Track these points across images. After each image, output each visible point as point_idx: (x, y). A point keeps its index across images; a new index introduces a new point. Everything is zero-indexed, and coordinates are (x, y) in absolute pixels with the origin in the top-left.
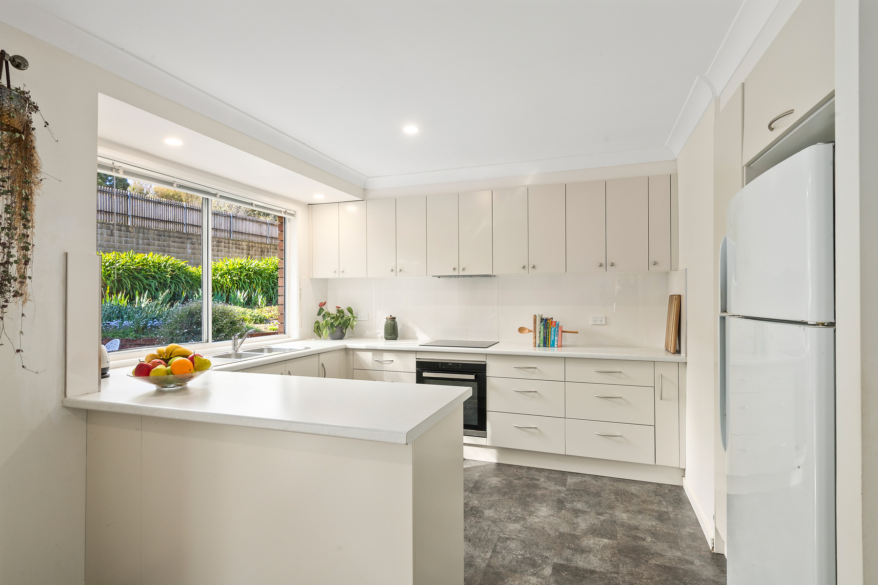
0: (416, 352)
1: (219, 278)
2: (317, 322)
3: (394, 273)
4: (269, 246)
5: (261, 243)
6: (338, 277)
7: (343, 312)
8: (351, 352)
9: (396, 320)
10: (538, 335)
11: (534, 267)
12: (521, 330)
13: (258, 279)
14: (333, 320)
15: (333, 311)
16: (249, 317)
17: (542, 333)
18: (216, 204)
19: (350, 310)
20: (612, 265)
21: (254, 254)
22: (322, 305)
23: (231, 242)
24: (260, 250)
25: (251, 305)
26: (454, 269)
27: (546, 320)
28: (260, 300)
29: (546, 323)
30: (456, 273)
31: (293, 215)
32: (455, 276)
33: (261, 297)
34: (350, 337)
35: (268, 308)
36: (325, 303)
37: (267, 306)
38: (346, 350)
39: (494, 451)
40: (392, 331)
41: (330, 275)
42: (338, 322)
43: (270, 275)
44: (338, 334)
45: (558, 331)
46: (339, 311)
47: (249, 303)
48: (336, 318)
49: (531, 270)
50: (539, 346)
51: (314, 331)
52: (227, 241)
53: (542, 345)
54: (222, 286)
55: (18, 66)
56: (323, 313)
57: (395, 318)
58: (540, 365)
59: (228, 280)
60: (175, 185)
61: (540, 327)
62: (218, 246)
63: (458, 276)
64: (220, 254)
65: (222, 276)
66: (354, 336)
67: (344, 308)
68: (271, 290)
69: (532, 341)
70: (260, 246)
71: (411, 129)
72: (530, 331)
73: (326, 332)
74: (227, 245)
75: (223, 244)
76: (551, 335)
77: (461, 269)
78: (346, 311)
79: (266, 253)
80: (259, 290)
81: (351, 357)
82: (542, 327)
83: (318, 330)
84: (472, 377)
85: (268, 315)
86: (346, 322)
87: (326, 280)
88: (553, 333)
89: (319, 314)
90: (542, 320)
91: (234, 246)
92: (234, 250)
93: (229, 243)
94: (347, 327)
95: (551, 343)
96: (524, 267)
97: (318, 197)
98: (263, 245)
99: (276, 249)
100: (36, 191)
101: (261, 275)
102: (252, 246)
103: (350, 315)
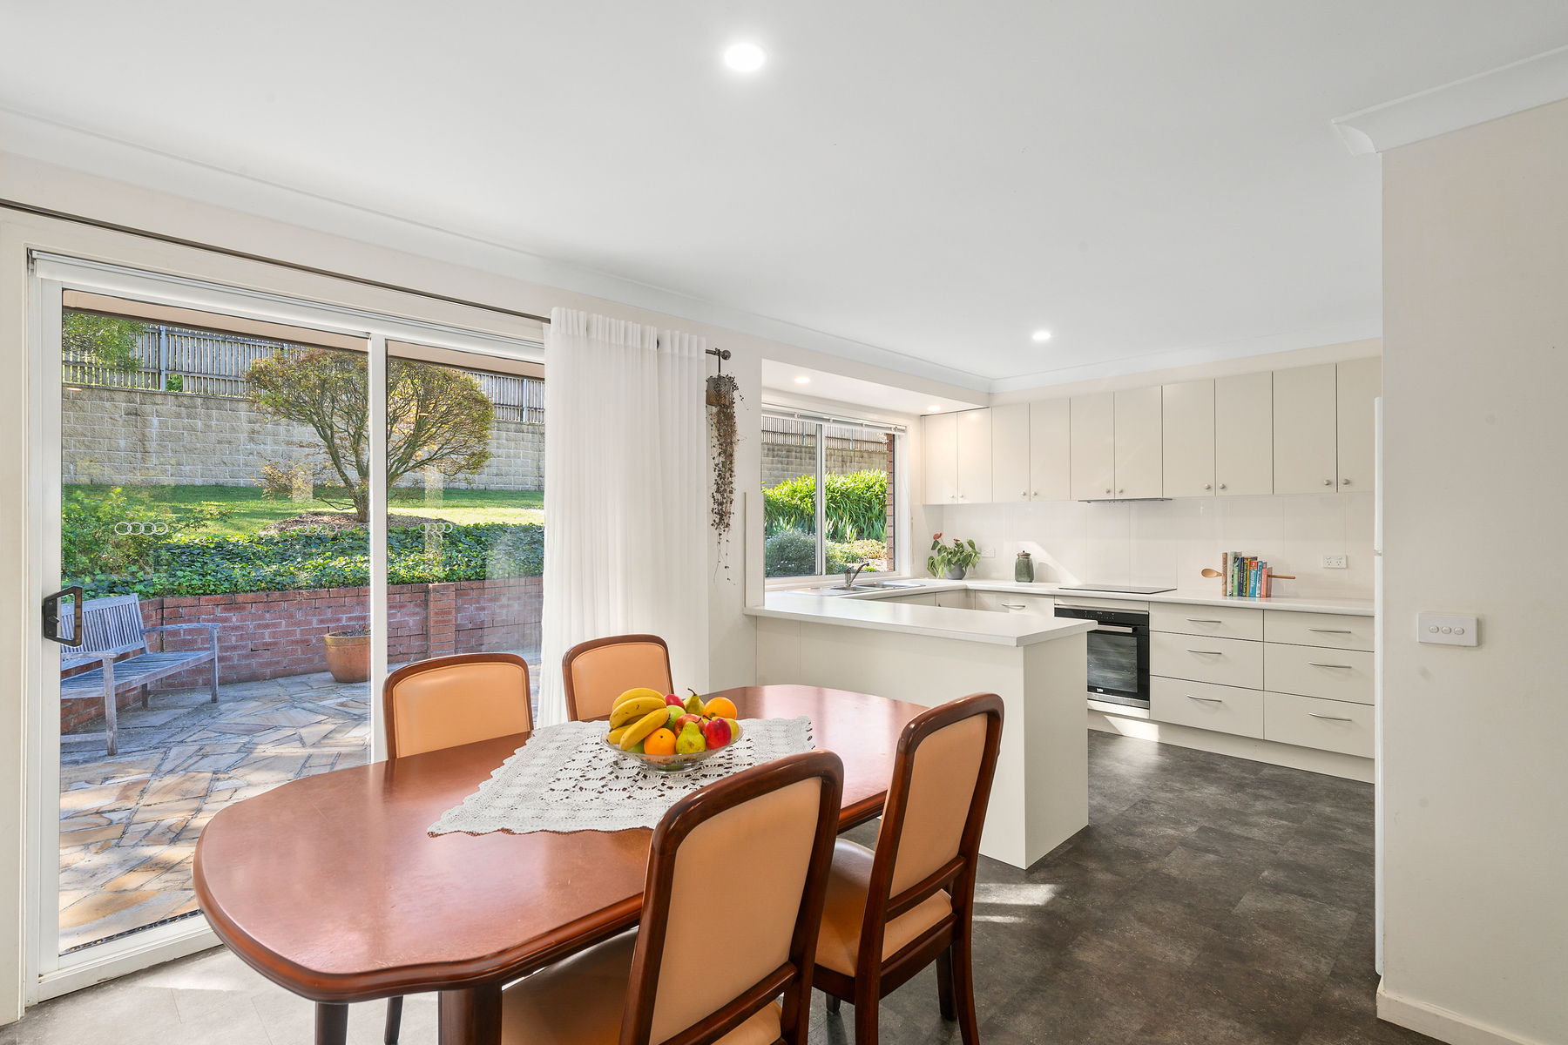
0: (1054, 596)
1: (799, 502)
2: (931, 558)
3: (1026, 498)
4: (852, 453)
5: (842, 450)
6: (956, 502)
7: (962, 547)
8: (972, 594)
9: (1031, 557)
10: (1229, 580)
11: (1224, 487)
12: (1206, 572)
13: (846, 502)
14: (950, 556)
15: (951, 545)
16: (839, 553)
17: (1236, 577)
18: (828, 429)
19: (971, 544)
20: (1347, 482)
21: (832, 465)
22: (937, 537)
23: (803, 450)
24: (840, 459)
25: (838, 539)
26: (1109, 492)
27: (1243, 559)
28: (848, 532)
29: (1241, 562)
30: (1111, 497)
31: (903, 431)
32: (1110, 501)
33: (851, 527)
34: (971, 578)
35: (860, 542)
36: (941, 535)
37: (858, 539)
38: (967, 591)
39: (1155, 727)
40: (1025, 569)
41: (946, 501)
42: (956, 559)
43: (860, 497)
44: (957, 572)
45: (1261, 575)
46: (957, 545)
47: (836, 535)
48: (954, 553)
49: (1220, 492)
50: (1232, 595)
51: (928, 569)
52: (798, 449)
53: (1235, 593)
54: (802, 512)
55: (725, 359)
56: (939, 547)
57: (1029, 555)
58: (1228, 619)
59: (809, 505)
60: (796, 416)
61: (1232, 568)
62: (788, 457)
63: (1114, 501)
64: (790, 467)
65: (802, 499)
66: (975, 577)
67: (963, 541)
68: (861, 517)
69: (1220, 588)
70: (841, 454)
71: (1042, 336)
72: (1219, 575)
73: (942, 570)
74: (799, 455)
75: (794, 453)
76: (1250, 579)
77: (1117, 490)
78: (966, 546)
79: (848, 464)
80: (846, 518)
81: (973, 600)
82: (1236, 570)
83: (932, 565)
84: (1129, 630)
85: (860, 552)
86: (966, 557)
87: (942, 506)
88: (1253, 578)
89: (933, 548)
90: (1236, 559)
91: (808, 455)
92: (807, 460)
93: (801, 452)
94: (967, 564)
95: (1249, 590)
96: (1209, 488)
97: (934, 408)
98: (844, 452)
99: (862, 457)
100: (736, 448)
101: (848, 498)
102: (831, 455)
103: (970, 549)
